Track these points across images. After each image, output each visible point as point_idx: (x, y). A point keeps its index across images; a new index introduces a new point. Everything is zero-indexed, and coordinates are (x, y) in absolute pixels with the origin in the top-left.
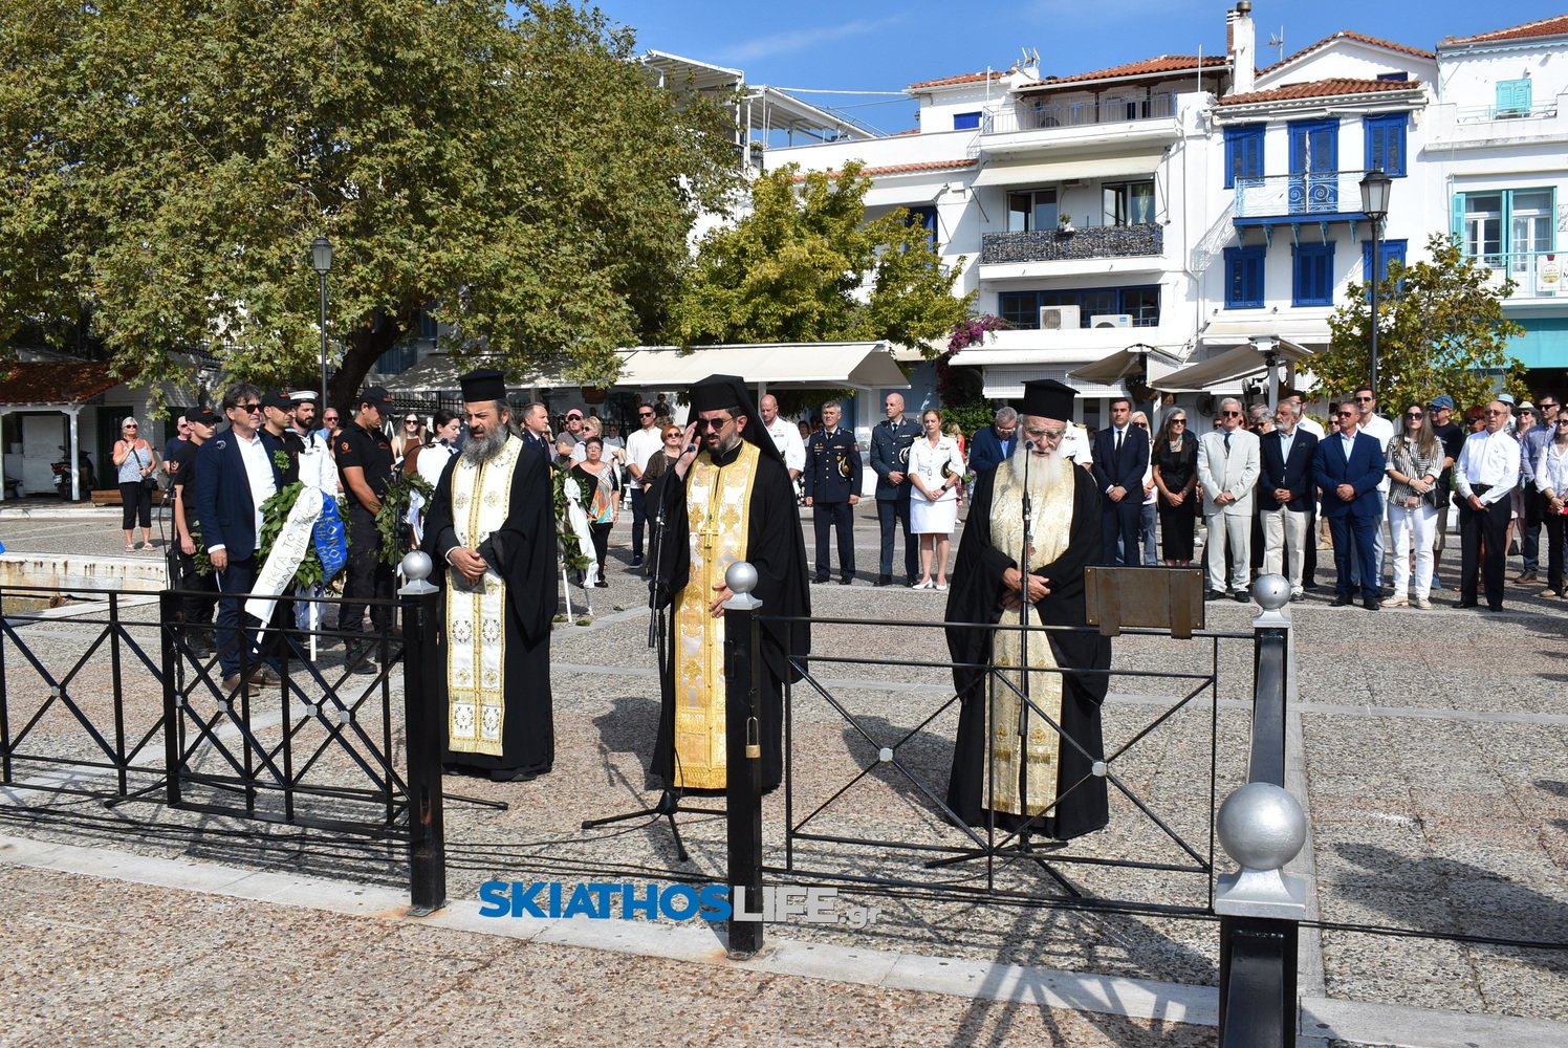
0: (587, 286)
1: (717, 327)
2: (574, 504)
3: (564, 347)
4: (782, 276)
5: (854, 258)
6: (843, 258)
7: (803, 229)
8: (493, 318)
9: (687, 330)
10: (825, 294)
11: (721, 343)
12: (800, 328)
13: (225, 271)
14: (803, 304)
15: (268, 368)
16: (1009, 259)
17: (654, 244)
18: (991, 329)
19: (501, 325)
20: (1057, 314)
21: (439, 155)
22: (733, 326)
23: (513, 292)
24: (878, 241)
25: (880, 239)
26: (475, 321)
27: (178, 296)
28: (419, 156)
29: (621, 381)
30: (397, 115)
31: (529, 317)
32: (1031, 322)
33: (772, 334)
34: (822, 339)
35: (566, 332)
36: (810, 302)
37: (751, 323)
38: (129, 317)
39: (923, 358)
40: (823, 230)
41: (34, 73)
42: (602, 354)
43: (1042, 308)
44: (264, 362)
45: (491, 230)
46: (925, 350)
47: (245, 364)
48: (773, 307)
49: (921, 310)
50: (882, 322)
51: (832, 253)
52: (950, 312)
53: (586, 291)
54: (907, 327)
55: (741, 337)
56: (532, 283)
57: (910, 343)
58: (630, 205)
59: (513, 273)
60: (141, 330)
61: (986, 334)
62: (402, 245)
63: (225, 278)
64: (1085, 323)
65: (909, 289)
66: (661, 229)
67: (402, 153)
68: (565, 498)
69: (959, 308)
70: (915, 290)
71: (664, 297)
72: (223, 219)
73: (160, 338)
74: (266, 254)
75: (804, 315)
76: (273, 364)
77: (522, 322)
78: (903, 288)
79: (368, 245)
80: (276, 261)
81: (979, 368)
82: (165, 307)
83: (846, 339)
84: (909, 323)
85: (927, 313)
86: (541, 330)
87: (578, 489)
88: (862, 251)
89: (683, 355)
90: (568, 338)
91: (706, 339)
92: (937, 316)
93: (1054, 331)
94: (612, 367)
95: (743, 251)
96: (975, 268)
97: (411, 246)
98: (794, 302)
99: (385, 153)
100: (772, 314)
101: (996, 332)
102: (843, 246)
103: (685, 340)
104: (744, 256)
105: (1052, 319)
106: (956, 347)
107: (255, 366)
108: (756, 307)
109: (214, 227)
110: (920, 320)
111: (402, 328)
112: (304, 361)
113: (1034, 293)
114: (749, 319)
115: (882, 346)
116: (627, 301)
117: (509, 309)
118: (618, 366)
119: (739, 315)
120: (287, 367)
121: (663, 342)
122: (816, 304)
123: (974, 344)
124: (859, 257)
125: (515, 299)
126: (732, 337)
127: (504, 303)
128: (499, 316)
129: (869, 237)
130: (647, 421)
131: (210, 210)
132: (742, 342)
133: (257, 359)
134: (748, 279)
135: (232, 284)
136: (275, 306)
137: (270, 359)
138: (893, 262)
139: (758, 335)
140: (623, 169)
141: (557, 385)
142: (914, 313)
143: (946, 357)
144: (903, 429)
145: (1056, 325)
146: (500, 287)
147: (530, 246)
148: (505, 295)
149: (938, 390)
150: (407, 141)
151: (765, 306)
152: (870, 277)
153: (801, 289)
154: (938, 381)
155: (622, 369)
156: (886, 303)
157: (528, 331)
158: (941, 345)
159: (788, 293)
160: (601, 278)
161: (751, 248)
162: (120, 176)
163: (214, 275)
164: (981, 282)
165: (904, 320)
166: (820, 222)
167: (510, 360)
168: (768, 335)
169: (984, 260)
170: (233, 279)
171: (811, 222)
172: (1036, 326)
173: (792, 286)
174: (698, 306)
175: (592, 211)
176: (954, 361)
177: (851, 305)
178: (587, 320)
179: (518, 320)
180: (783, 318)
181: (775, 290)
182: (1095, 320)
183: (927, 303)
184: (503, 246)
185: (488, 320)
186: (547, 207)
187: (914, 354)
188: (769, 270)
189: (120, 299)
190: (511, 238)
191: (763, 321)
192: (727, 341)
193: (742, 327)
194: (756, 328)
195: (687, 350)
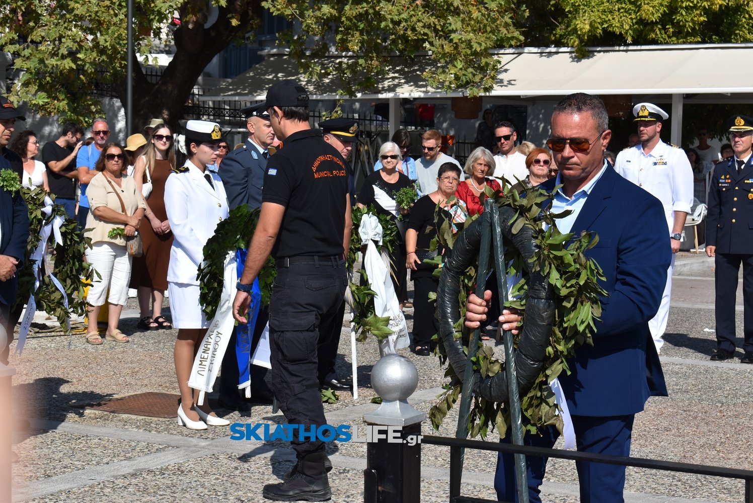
1: (622, 23)
2: (372, 247)
3: (427, 45)
8: (341, 11)
9: (583, 24)
11: (628, 44)
12: (734, 25)
15: (68, 64)
19: (349, 19)
22: (641, 21)
26: (318, 13)
29: (498, 91)
33: (694, 33)
35: (429, 27)
37: (667, 19)
42: (475, 53)
44: (63, 57)
47: (42, 61)
68: (359, 240)
77: (377, 14)
86: (398, 23)
87: (380, 229)
89: (579, 59)
90: (432, 35)
91: (609, 40)
94: (490, 72)
103: (581, 41)
107: (52, 62)
111: (234, 22)
112: (112, 58)
114: (664, 14)
118: (498, 71)
121: (554, 43)
126: (642, 36)
128: (347, 8)
130: (506, 145)
132: (654, 42)
133: (54, 54)
137: (72, 54)
139: (675, 34)
141: (422, 95)
155: (500, 76)
157: (383, 25)
167: (361, 61)
168: (688, 34)
178: (456, 12)
179: (371, 11)
180: (706, 11)
185: (334, 12)
191: (682, 16)
192: (636, 42)
193: (656, 23)
194: (673, 24)
195: (583, 52)
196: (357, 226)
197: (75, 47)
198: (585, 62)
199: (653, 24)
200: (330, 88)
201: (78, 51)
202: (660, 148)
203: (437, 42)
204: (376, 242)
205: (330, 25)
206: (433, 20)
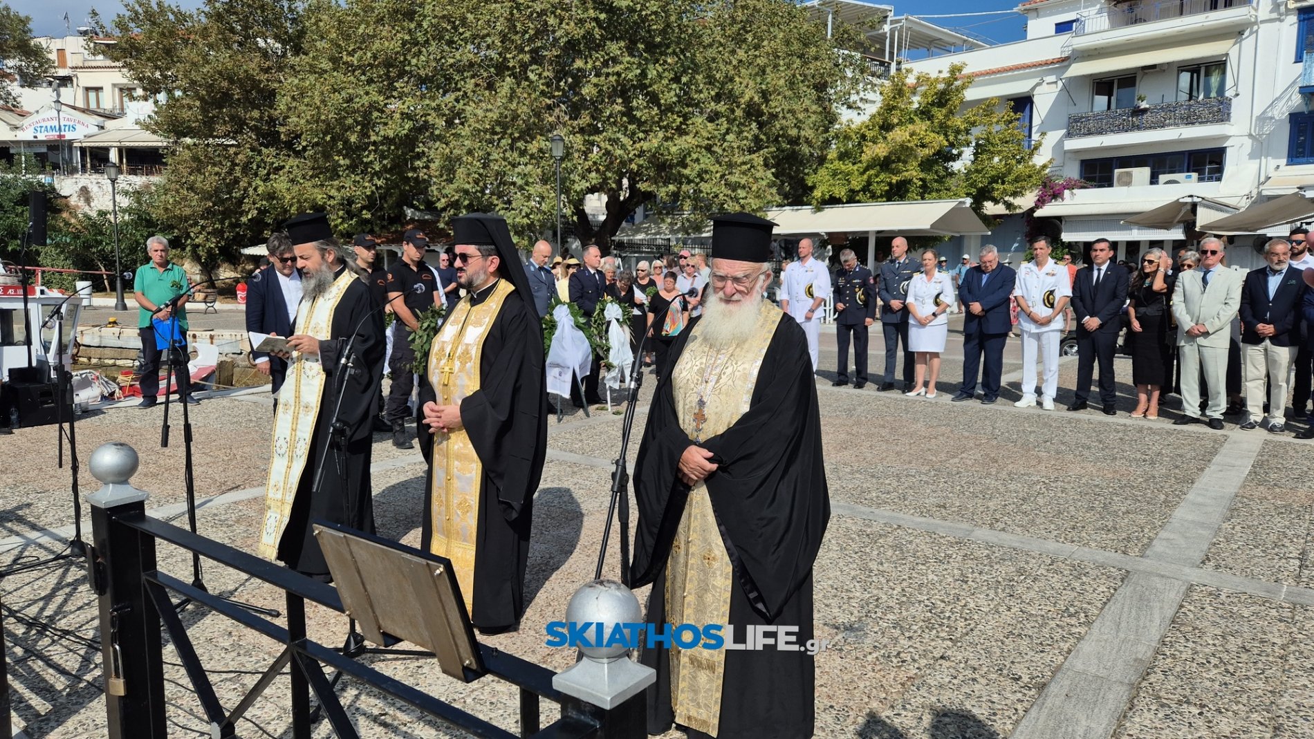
0: (744, 163)
1: (840, 192)
4: (890, 153)
5: (951, 138)
6: (942, 138)
7: (915, 118)
8: (679, 189)
9: (818, 193)
10: (926, 165)
11: (843, 203)
12: (907, 191)
13: (505, 159)
14: (905, 174)
15: (526, 221)
16: (1090, 133)
17: (793, 132)
18: (1071, 188)
20: (1129, 174)
21: (644, 74)
22: (852, 191)
23: (693, 170)
24: (973, 124)
25: (975, 122)
27: (477, 176)
28: (630, 76)
30: (614, 48)
31: (703, 186)
32: (1106, 181)
33: (881, 196)
34: (923, 198)
36: (912, 172)
37: (866, 188)
38: (450, 189)
39: (1007, 212)
40: (930, 118)
41: (398, 31)
43: (1117, 171)
45: (684, 127)
46: (1009, 206)
48: (882, 176)
49: (1004, 175)
50: (972, 185)
51: (932, 135)
52: (1030, 176)
53: (745, 167)
54: (993, 188)
55: (857, 198)
56: (706, 161)
57: (996, 201)
58: (777, 104)
59: (695, 156)
60: (456, 198)
61: (1067, 192)
62: (618, 139)
63: (504, 163)
64: (1154, 180)
65: (996, 159)
66: (800, 121)
67: (618, 74)
69: (1039, 172)
70: (1001, 160)
71: (806, 171)
72: (503, 124)
73: (466, 202)
74: (530, 146)
75: (909, 181)
76: (529, 219)
78: (990, 159)
79: (599, 140)
80: (535, 150)
81: (1059, 218)
82: (469, 183)
83: (940, 198)
84: (994, 185)
85: (1010, 178)
88: (958, 132)
89: (816, 212)
91: (833, 201)
92: (1017, 180)
93: (1126, 188)
95: (863, 137)
96: (1060, 143)
97: (625, 140)
98: (898, 172)
99: (608, 75)
100: (882, 181)
101: (1075, 191)
102: (943, 129)
103: (818, 202)
104: (865, 140)
105: (1124, 179)
106: (1041, 202)
108: (870, 177)
109: (498, 129)
110: (1003, 183)
113: (1111, 159)
114: (864, 187)
115: (964, 203)
116: (773, 173)
117: (689, 182)
119: (857, 183)
120: (539, 220)
121: (802, 204)
122: (915, 174)
123: (1056, 200)
124: (956, 137)
125: (694, 174)
126: (852, 199)
127: (687, 177)
129: (967, 121)
131: (495, 117)
132: (859, 202)
134: (864, 157)
135: (509, 167)
136: (531, 180)
137: (527, 216)
138: (987, 140)
139: (871, 197)
140: (776, 80)
142: (999, 178)
143: (1032, 210)
144: (906, 266)
145: (1128, 184)
146: (685, 166)
147: (708, 139)
148: (686, 172)
149: (1026, 236)
150: (622, 66)
151: (877, 176)
152: (968, 153)
153: (905, 162)
154: (1026, 229)
156: (977, 171)
158: (1025, 202)
159: (894, 165)
160: (758, 159)
161: (869, 134)
162: (450, 97)
163: (497, 161)
164: (1066, 152)
165: (990, 183)
166: (929, 112)
168: (878, 197)
169: (1069, 135)
170: (510, 163)
171: (922, 113)
172: (1111, 185)
173: (899, 160)
174: (827, 177)
175: (753, 112)
176: (1039, 213)
177: (952, 174)
180: (890, 184)
181: (885, 164)
182: (1163, 178)
183: (1009, 171)
184: (689, 138)
186: (723, 110)
187: (1000, 209)
188: (880, 150)
189: (445, 177)
190: (697, 133)
191: (874, 187)
192: (848, 202)
193: (859, 191)
194: (870, 192)
195: (819, 209)
196: (603, 310)
197: (529, 211)
198: (819, 214)
199: (858, 192)
200: (678, 231)
201: (531, 214)
202: (811, 261)
203: (731, 204)
204: (618, 320)
205: (675, 196)
206: (729, 192)
